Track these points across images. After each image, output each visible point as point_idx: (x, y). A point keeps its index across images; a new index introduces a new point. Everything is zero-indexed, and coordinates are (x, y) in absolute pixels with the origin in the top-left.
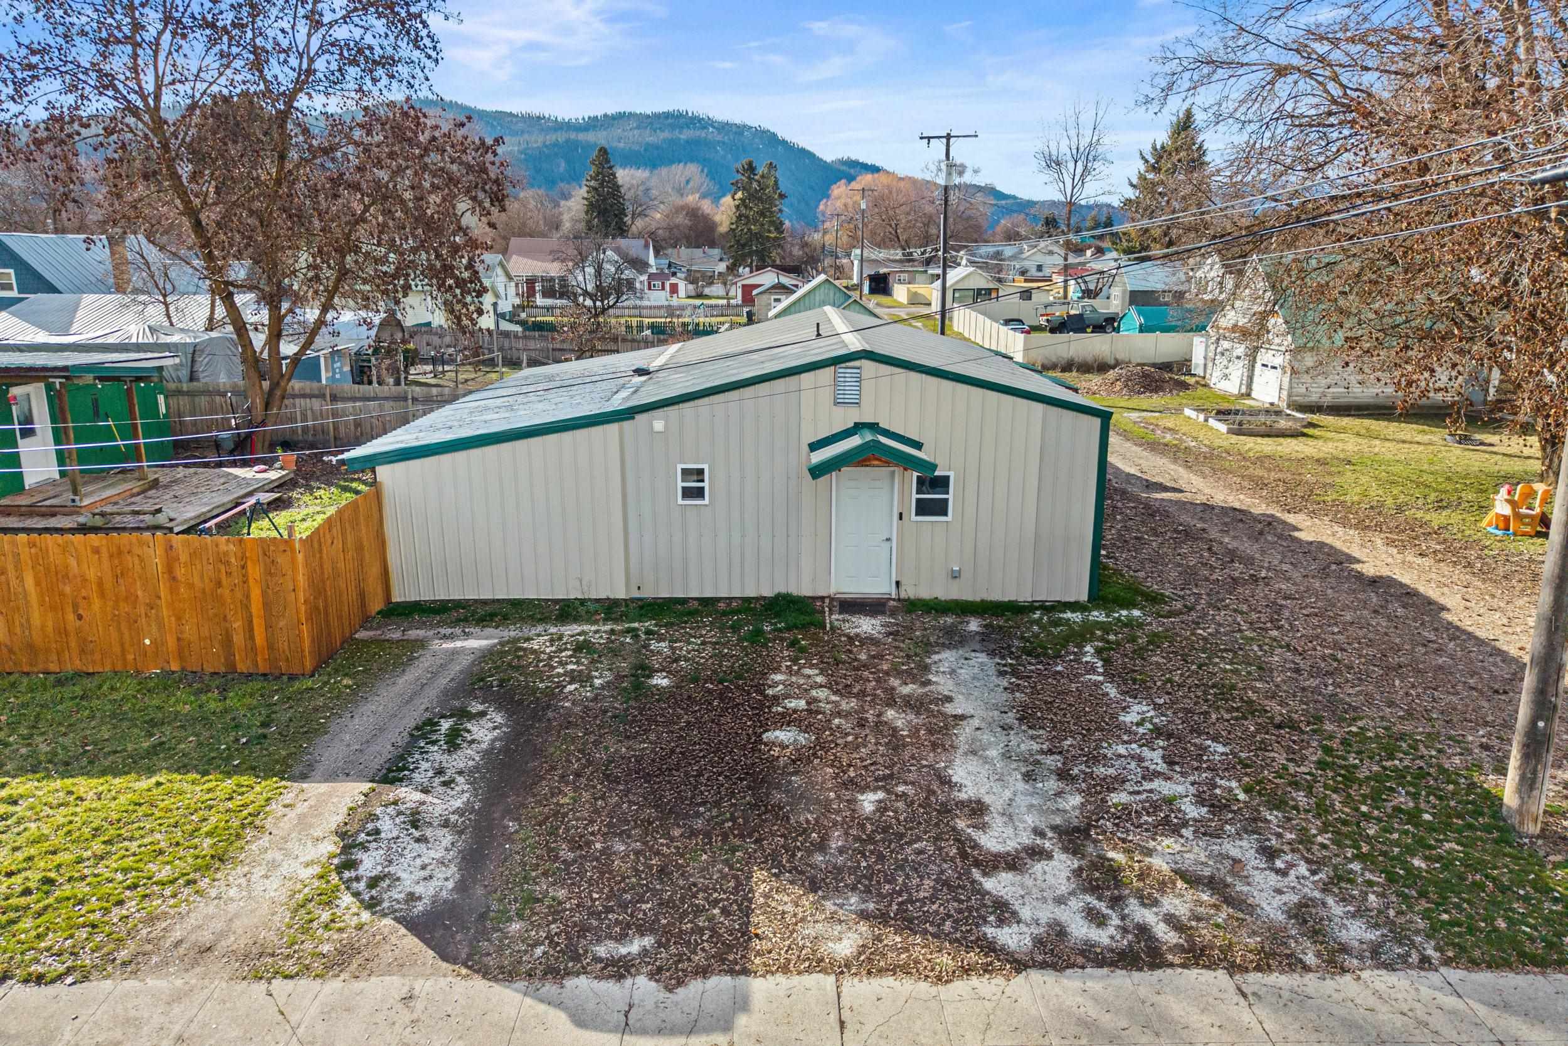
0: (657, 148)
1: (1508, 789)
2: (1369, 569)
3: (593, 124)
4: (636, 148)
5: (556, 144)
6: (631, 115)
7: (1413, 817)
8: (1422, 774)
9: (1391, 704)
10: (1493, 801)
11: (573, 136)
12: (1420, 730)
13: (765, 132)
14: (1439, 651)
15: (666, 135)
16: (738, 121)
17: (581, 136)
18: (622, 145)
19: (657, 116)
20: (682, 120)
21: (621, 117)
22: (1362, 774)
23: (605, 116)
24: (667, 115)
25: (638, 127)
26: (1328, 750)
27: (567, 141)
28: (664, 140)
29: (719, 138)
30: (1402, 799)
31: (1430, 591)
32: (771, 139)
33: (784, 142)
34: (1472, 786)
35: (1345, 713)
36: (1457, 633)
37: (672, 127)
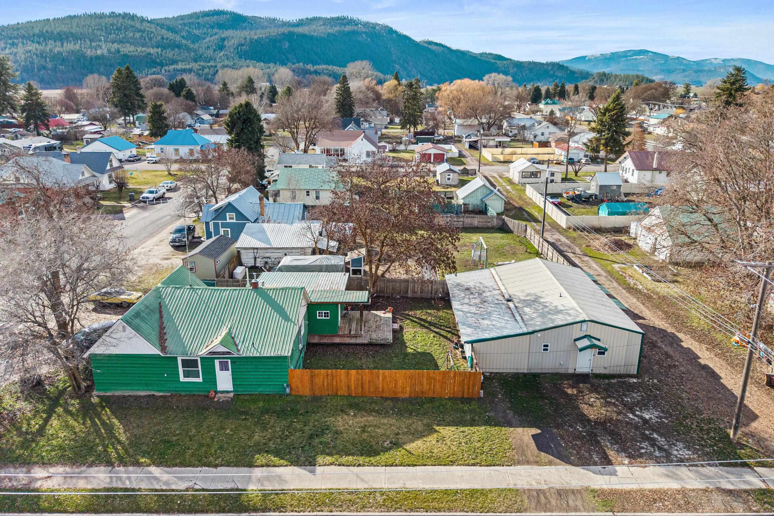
0: (334, 35)
1: (731, 432)
2: (702, 362)
3: (300, 23)
4: (322, 35)
5: (284, 34)
6: (320, 19)
7: (714, 438)
8: (715, 429)
9: (709, 410)
10: (728, 435)
11: (291, 29)
12: (715, 417)
13: (387, 27)
14: (719, 393)
15: (337, 29)
16: (373, 22)
17: (296, 30)
18: (316, 34)
19: (333, 19)
20: (345, 21)
21: (315, 19)
22: (705, 428)
23: (307, 18)
24: (338, 19)
25: (324, 25)
26: (698, 422)
27: (289, 32)
28: (337, 32)
29: (364, 30)
30: (712, 434)
31: (717, 371)
32: (391, 31)
33: (396, 32)
34: (725, 432)
35: (700, 413)
36: (724, 387)
37: (341, 24)
